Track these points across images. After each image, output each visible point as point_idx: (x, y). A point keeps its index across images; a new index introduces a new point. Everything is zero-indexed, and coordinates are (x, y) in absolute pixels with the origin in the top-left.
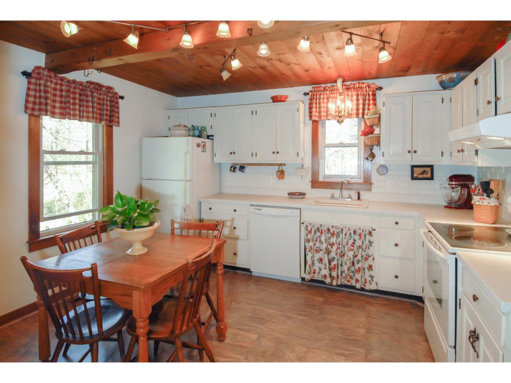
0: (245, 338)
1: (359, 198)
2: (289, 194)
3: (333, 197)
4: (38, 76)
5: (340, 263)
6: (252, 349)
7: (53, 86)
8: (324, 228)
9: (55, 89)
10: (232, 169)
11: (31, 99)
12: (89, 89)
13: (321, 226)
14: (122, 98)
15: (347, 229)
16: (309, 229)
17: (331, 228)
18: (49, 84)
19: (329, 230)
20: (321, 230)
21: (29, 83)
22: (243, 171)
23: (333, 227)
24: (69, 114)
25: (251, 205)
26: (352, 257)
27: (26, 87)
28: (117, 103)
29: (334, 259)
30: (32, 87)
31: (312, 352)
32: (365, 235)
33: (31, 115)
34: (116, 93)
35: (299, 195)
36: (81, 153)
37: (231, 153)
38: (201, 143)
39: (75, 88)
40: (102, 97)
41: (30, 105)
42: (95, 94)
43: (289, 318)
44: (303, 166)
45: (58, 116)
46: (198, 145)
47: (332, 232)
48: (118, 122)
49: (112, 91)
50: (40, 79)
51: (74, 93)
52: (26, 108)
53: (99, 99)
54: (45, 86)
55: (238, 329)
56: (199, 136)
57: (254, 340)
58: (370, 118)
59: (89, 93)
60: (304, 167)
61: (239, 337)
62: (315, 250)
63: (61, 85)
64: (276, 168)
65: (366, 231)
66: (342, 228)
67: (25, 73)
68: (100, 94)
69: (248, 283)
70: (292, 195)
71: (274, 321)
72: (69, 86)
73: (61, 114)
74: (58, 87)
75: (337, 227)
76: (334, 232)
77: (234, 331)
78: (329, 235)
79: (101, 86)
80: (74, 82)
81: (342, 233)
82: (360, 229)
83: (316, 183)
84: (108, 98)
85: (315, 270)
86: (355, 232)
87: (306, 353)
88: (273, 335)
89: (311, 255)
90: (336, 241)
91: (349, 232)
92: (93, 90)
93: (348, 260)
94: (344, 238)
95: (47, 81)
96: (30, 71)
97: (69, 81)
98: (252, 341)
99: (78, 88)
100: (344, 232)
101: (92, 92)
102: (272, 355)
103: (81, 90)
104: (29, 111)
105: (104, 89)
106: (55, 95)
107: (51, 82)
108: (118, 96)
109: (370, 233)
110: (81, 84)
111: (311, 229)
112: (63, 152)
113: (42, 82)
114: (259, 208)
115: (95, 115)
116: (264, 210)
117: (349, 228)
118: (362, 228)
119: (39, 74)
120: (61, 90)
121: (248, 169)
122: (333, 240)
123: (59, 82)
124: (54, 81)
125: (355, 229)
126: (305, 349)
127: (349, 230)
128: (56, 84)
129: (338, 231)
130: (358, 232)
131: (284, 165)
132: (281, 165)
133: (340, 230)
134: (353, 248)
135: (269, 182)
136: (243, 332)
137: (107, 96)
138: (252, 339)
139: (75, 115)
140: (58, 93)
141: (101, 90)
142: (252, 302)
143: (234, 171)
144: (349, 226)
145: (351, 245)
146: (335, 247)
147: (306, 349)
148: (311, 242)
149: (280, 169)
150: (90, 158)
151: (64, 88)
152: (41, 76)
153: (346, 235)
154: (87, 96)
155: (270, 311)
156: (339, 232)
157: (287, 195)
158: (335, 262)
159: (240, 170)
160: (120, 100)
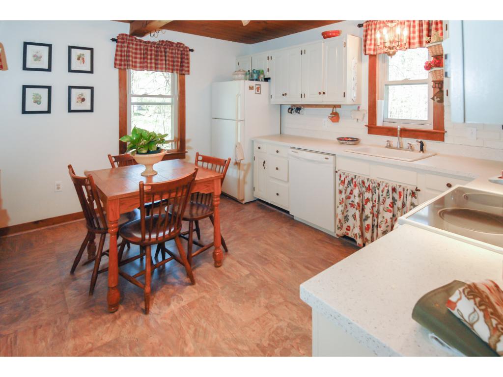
0: (237, 271)
1: (422, 149)
2: (339, 139)
3: (389, 146)
4: (123, 41)
5: (376, 224)
6: (235, 282)
7: (134, 46)
8: (358, 179)
9: (136, 49)
10: (290, 111)
11: (119, 58)
12: (162, 46)
13: (355, 176)
14: (192, 50)
15: (384, 184)
16: (342, 179)
17: (366, 181)
18: (131, 45)
19: (363, 183)
20: (355, 182)
21: (117, 46)
22: (299, 113)
23: (368, 180)
24: (147, 67)
25: (291, 148)
26: (389, 220)
27: (115, 49)
28: (188, 55)
29: (367, 217)
30: (119, 49)
31: (286, 306)
32: (407, 195)
33: (120, 69)
34: (186, 47)
35: (351, 141)
36: (160, 96)
37: (283, 95)
38: (254, 85)
39: (151, 47)
40: (174, 51)
41: (118, 62)
42: (168, 50)
43: (293, 266)
44: (359, 107)
45: (139, 69)
46: (251, 88)
47: (367, 186)
48: (188, 71)
49: (182, 46)
50: (124, 42)
51: (151, 50)
52: (115, 64)
53: (172, 53)
54: (128, 47)
55: (238, 262)
56: (257, 80)
57: (243, 275)
58: (431, 46)
59: (163, 50)
60: (360, 109)
61: (233, 269)
62: (350, 204)
63: (140, 45)
64: (330, 110)
65: (407, 190)
66: (379, 182)
67: (113, 40)
68: (172, 49)
69: (284, 225)
70: (342, 140)
71: (276, 265)
72: (146, 45)
73: (140, 67)
74: (138, 47)
75: (373, 182)
76: (369, 186)
77: (234, 262)
78: (364, 189)
79: (171, 43)
80: (149, 42)
81: (379, 189)
82: (400, 186)
83: (373, 128)
84: (179, 52)
85: (349, 227)
86: (394, 190)
87: (280, 304)
88: (263, 277)
89: (342, 208)
90: (372, 198)
91: (387, 188)
92: (166, 47)
93: (383, 223)
94: (380, 195)
95: (129, 43)
96: (116, 38)
97: (145, 42)
98: (241, 276)
99: (154, 47)
100: (381, 189)
101: (165, 49)
102: (246, 294)
103: (157, 47)
104: (118, 66)
105: (174, 45)
106: (136, 53)
107: (133, 44)
108: (188, 50)
109: (413, 194)
110: (154, 43)
111: (345, 178)
112: (145, 96)
113: (126, 45)
114: (296, 151)
115: (167, 66)
116: (301, 154)
117: (386, 184)
118: (403, 185)
119: (123, 39)
120: (141, 49)
121: (304, 111)
122: (368, 195)
123: (139, 43)
124: (135, 43)
125: (394, 185)
126: (281, 300)
127: (386, 186)
128: (136, 45)
129: (374, 185)
130: (399, 190)
131: (339, 106)
132: (335, 106)
133: (376, 185)
134: (391, 209)
135: (324, 125)
136: (240, 266)
137: (178, 50)
138: (242, 274)
139: (151, 67)
140: (138, 51)
141: (172, 46)
142: (271, 243)
143: (291, 113)
144: (387, 182)
145: (390, 205)
146: (370, 205)
147: (283, 301)
148: (343, 193)
149: (334, 111)
150: (168, 100)
151: (142, 47)
152: (125, 40)
153: (383, 191)
154: (161, 52)
155: (282, 255)
156: (374, 187)
157: (337, 140)
158: (369, 222)
159: (296, 112)
160: (190, 52)
